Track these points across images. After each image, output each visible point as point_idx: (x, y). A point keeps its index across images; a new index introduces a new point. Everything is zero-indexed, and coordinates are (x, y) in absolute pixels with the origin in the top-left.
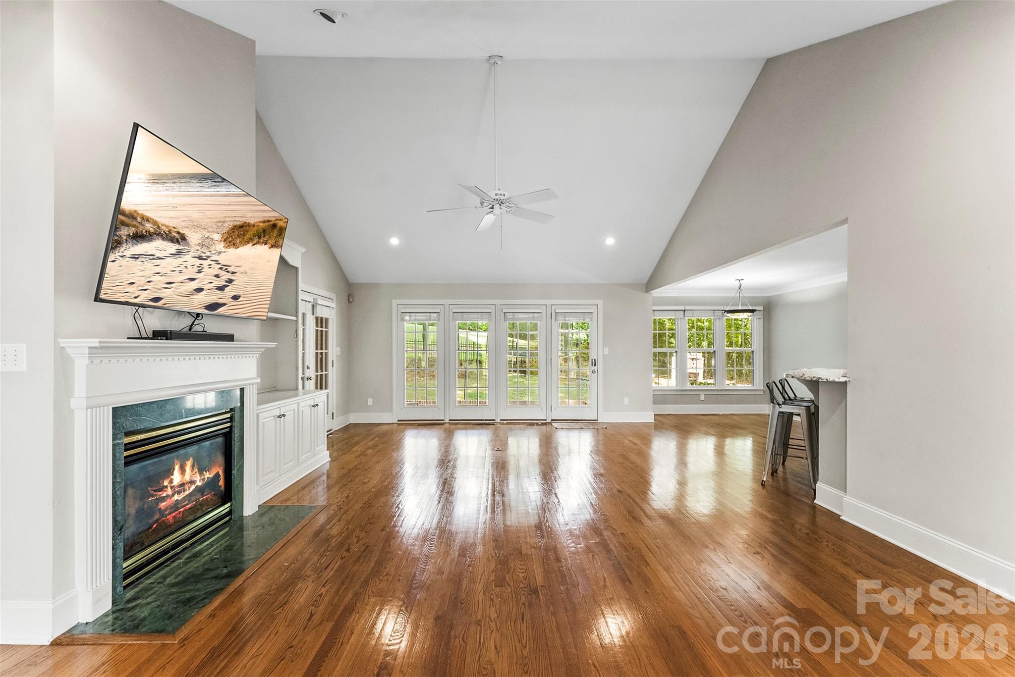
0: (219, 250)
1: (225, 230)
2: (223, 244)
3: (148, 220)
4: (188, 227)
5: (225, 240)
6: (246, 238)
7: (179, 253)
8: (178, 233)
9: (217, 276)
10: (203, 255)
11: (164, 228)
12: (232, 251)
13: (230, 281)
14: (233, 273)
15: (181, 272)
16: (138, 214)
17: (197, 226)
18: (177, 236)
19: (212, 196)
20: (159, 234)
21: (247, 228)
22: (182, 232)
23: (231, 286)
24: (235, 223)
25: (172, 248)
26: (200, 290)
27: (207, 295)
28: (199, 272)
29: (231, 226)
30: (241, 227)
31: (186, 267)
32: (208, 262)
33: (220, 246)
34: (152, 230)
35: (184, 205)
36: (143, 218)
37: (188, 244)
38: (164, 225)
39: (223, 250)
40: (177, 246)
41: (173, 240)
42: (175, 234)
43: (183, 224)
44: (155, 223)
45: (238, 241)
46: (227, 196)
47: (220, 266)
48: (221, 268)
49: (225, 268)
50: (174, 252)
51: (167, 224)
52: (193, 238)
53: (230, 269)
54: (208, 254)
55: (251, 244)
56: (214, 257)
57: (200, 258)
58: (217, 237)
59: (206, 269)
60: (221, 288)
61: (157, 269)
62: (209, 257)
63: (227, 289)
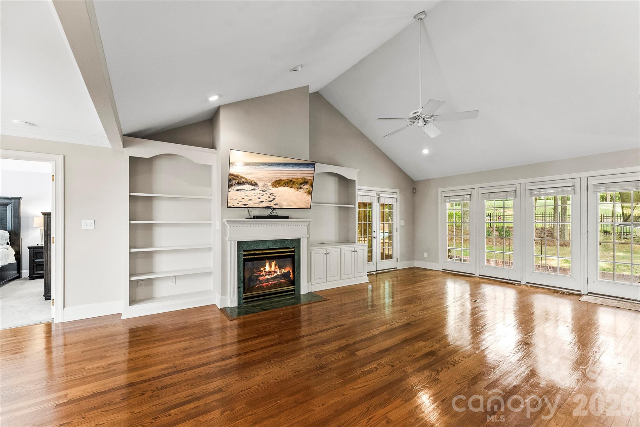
0: (270, 188)
1: (273, 182)
2: (271, 186)
3: (243, 178)
4: (258, 181)
5: (272, 185)
6: (280, 185)
7: (255, 189)
8: (255, 182)
9: (269, 197)
10: (264, 190)
11: (249, 181)
12: (275, 189)
13: (274, 199)
14: (275, 196)
15: (255, 195)
16: (239, 176)
17: (262, 180)
18: (254, 183)
19: (268, 170)
20: (247, 183)
21: (281, 181)
22: (256, 182)
23: (274, 200)
24: (276, 180)
25: (252, 187)
26: (262, 202)
27: (265, 203)
28: (262, 196)
29: (275, 180)
30: (279, 181)
31: (257, 194)
32: (266, 192)
33: (271, 187)
34: (244, 181)
35: (257, 173)
36: (241, 177)
37: (258, 186)
38: (249, 180)
39: (272, 188)
40: (254, 187)
41: (252, 185)
42: (253, 183)
43: (256, 179)
44: (246, 179)
45: (277, 185)
46: (273, 170)
47: (270, 194)
48: (271, 195)
49: (272, 194)
50: (253, 189)
51: (250, 179)
52: (260, 184)
53: (274, 195)
54: (266, 190)
55: (282, 187)
56: (268, 191)
57: (263, 191)
58: (269, 184)
59: (265, 195)
60: (270, 201)
61: (246, 194)
62: (266, 191)
63: (272, 202)
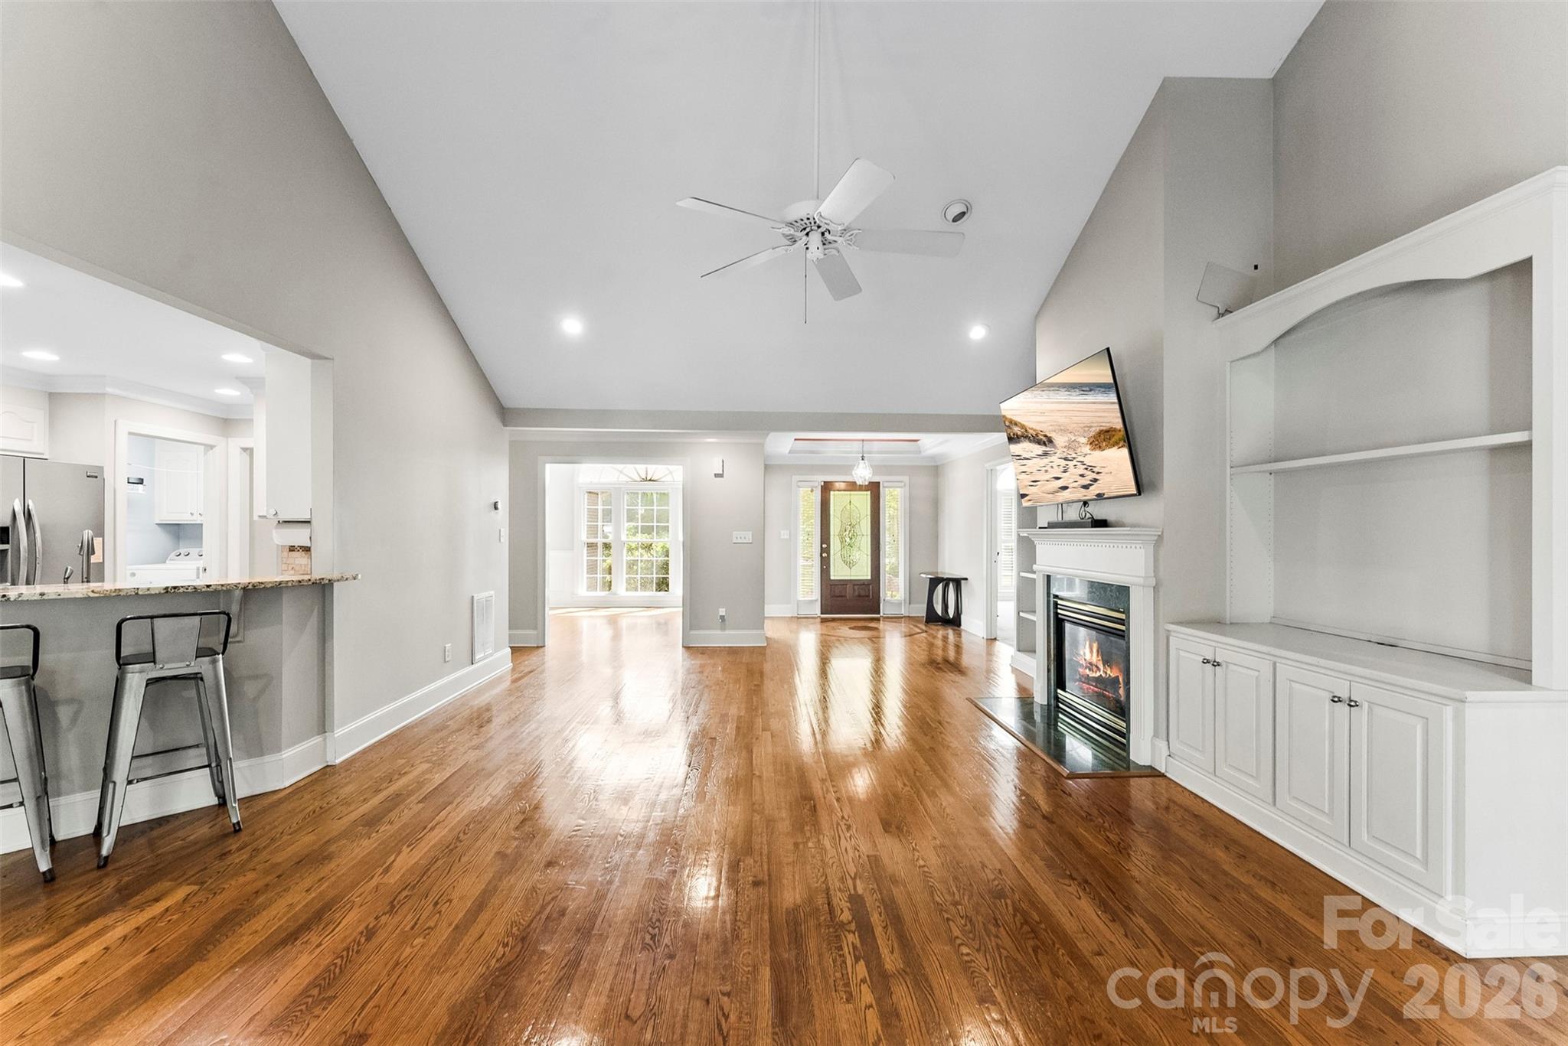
0: (1085, 452)
1: (1092, 434)
2: (1089, 447)
3: (1016, 424)
4: (1055, 431)
5: (1091, 444)
6: (1111, 442)
7: (1046, 454)
8: (1045, 436)
9: (1082, 476)
10: (1069, 456)
11: (1031, 431)
12: (1097, 453)
13: (1095, 480)
14: (1098, 473)
15: (1046, 471)
16: (1006, 418)
17: (1064, 430)
18: (1044, 439)
19: (1079, 403)
20: (1026, 437)
21: (1114, 433)
22: (1049, 435)
23: (1096, 485)
24: (1102, 428)
25: (1039, 449)
26: (1065, 488)
27: (1071, 493)
28: (1065, 472)
29: (1098, 429)
30: (1107, 431)
31: (1052, 467)
32: (1074, 463)
33: (1087, 449)
34: (1019, 433)
35: (1052, 411)
36: (1011, 422)
37: (1054, 447)
38: (1032, 429)
39: (1089, 452)
40: (1044, 448)
41: (1039, 442)
42: (1042, 437)
43: (1050, 428)
44: (1023, 427)
45: (1104, 444)
46: (1094, 403)
47: (1085, 467)
48: (1086, 469)
49: (1090, 468)
50: (1040, 453)
51: (1034, 427)
52: (1060, 440)
53: (1095, 469)
54: (1074, 455)
55: (1116, 447)
56: (1080, 459)
57: (1066, 459)
58: (1083, 440)
59: (1071, 470)
60: (1086, 487)
61: (1024, 469)
62: (1074, 458)
63: (1091, 488)
